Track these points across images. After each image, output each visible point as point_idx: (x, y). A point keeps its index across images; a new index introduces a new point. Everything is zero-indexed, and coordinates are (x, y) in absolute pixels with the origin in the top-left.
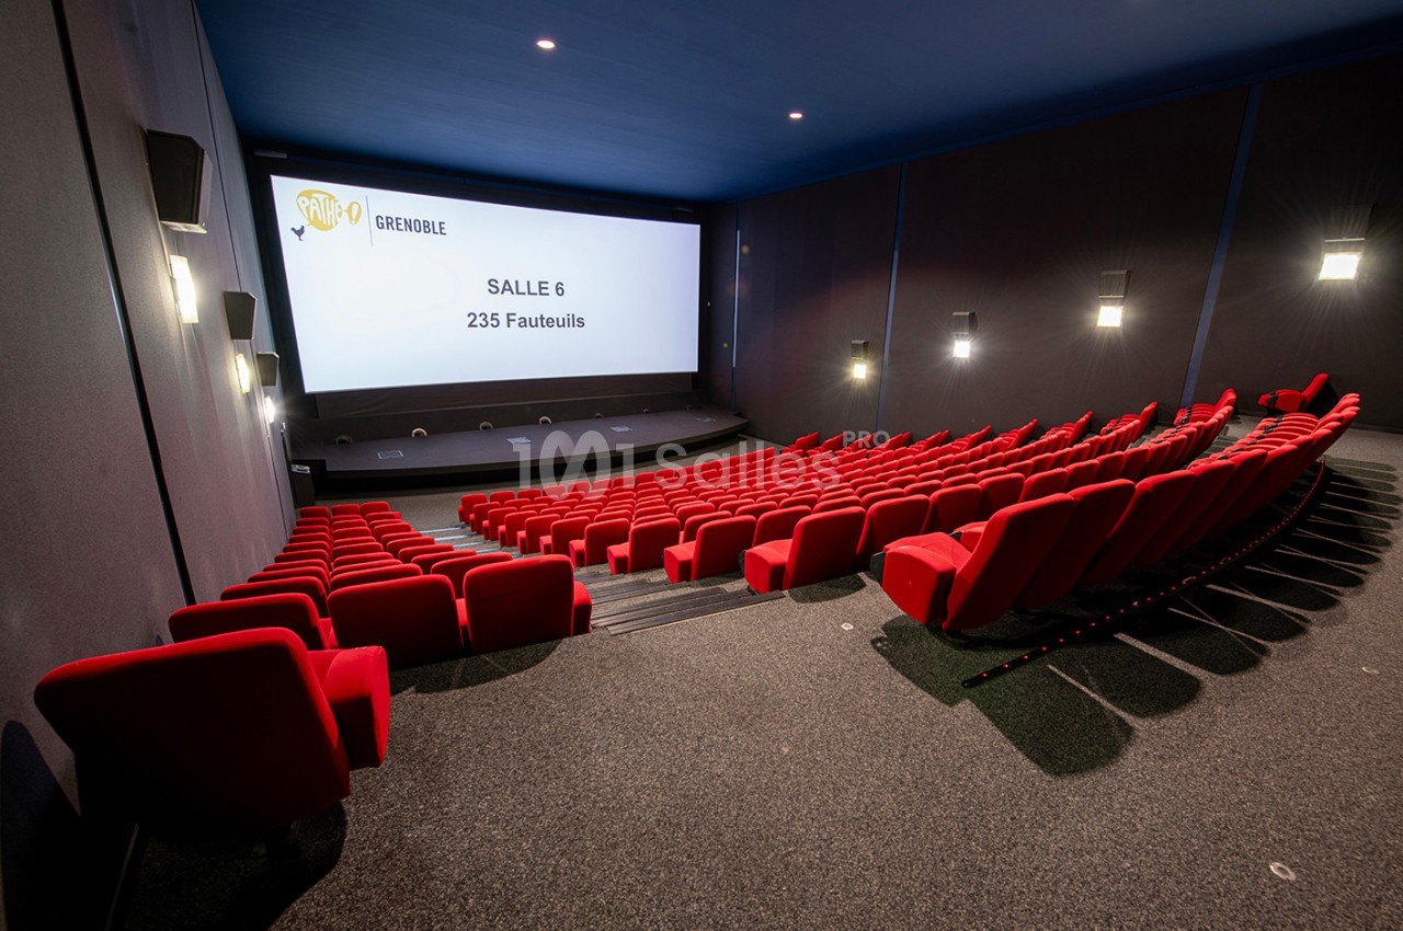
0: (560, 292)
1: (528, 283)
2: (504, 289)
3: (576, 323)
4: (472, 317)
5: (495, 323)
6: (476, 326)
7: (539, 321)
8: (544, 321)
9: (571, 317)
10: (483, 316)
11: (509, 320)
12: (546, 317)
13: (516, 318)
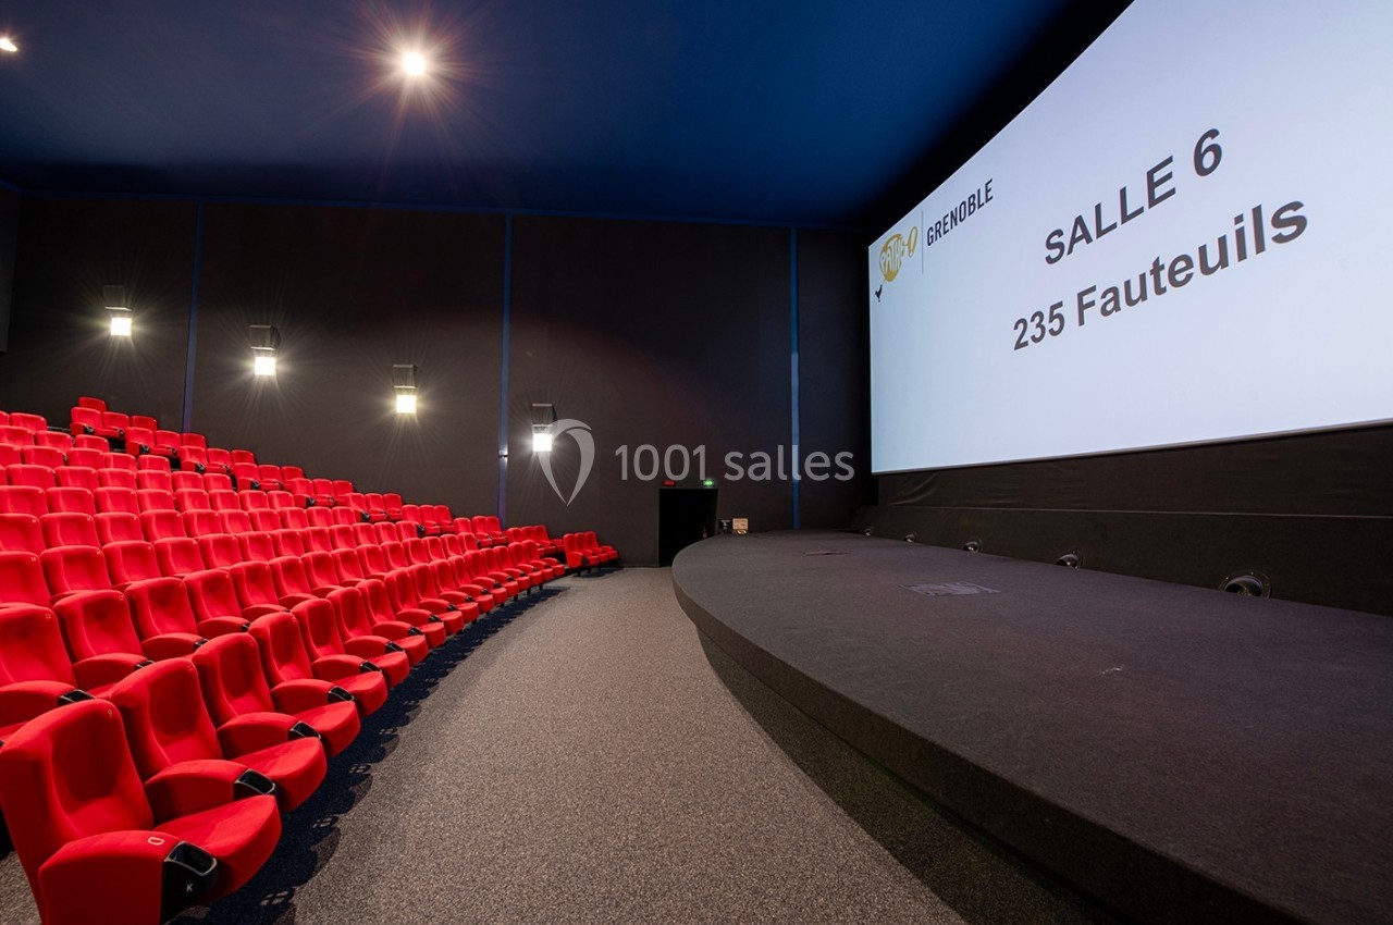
0: (1208, 160)
1: (1123, 192)
2: (1074, 240)
3: (1270, 231)
4: (1021, 326)
5: (1056, 324)
6: (1026, 344)
7: (1150, 280)
8: (1164, 275)
9: (1248, 225)
10: (1037, 319)
11: (1082, 307)
12: (1166, 262)
13: (1095, 296)
